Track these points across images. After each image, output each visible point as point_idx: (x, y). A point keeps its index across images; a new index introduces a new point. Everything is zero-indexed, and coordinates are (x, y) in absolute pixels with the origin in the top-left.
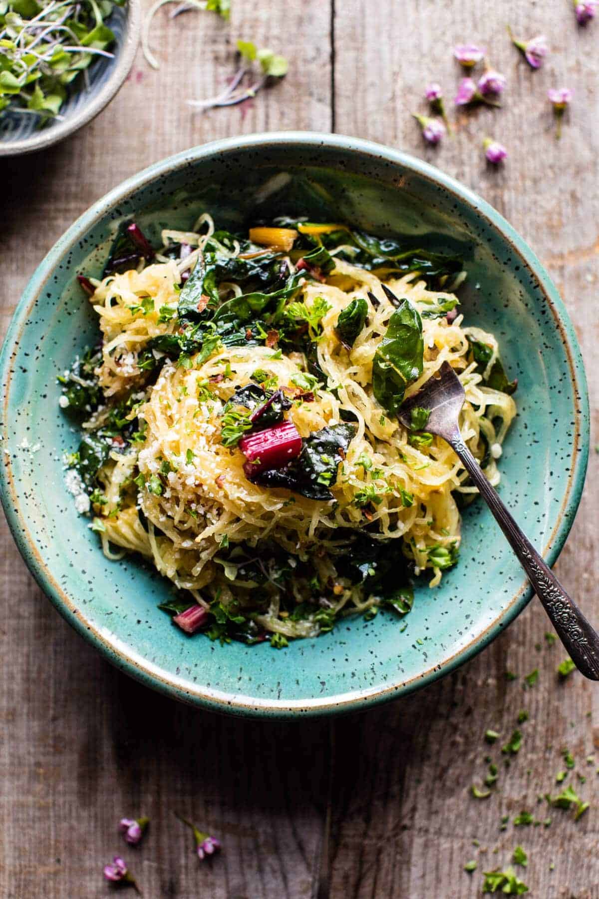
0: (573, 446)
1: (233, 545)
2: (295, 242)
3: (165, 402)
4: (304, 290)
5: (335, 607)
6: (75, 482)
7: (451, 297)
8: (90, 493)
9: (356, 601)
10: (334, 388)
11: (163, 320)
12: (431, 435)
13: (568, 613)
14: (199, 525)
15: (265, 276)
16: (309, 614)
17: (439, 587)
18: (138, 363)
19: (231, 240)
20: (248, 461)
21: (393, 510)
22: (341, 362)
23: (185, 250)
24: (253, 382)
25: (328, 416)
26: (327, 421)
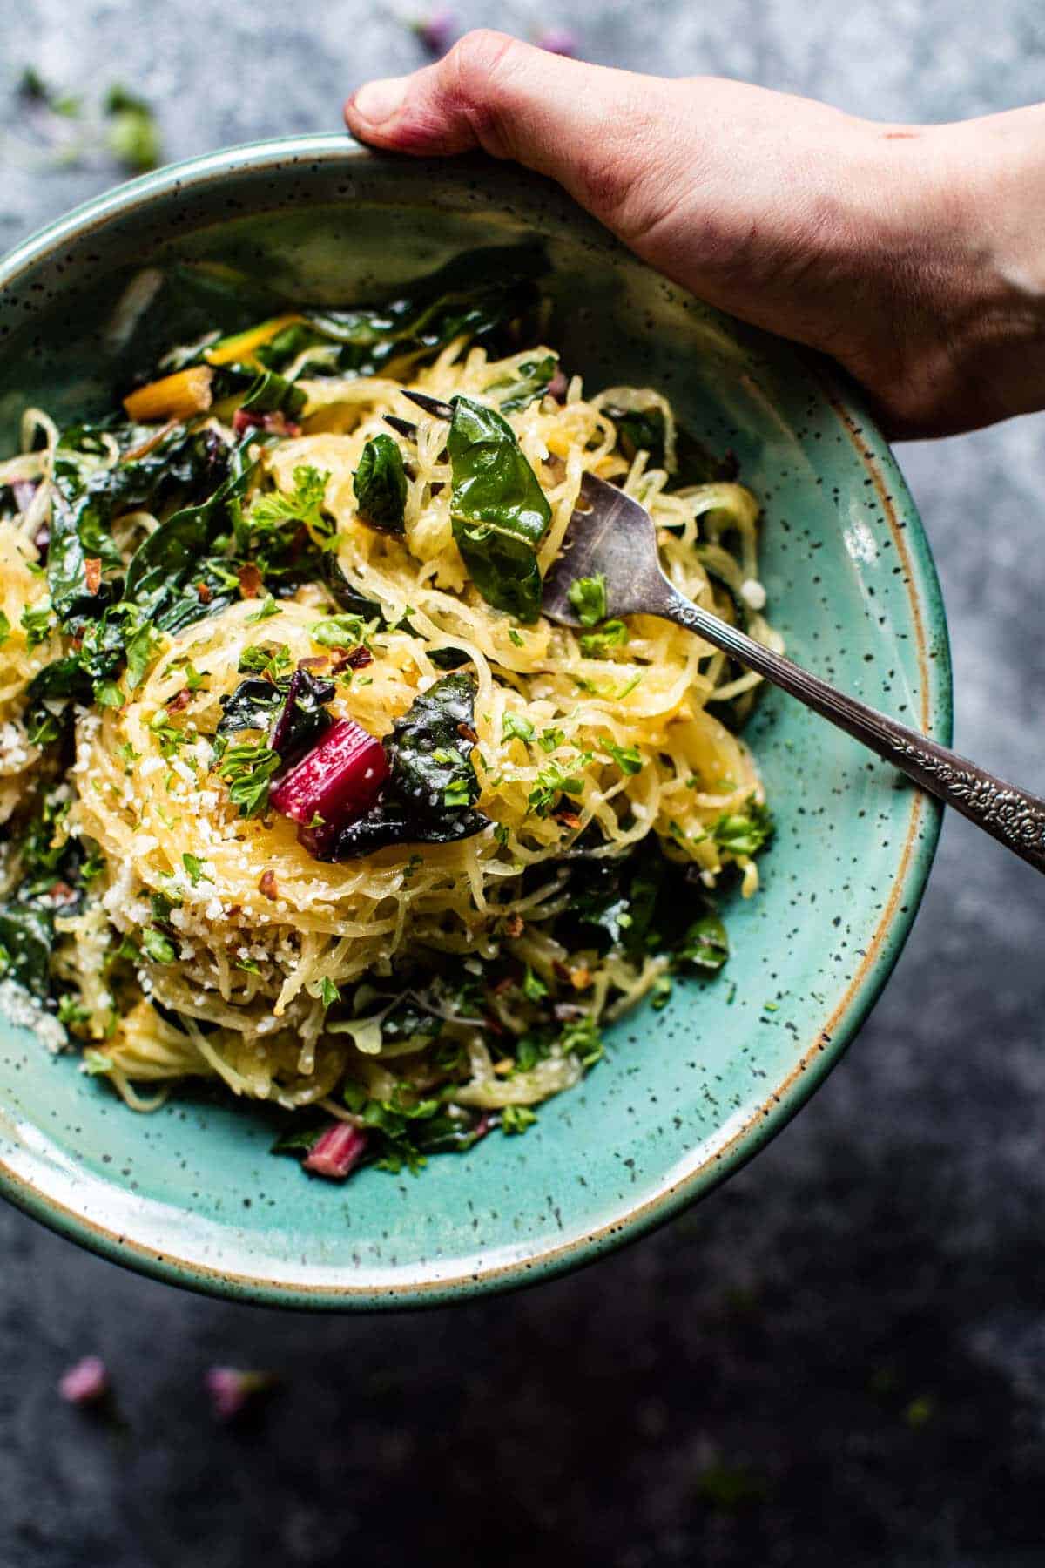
0: (887, 524)
1: (347, 989)
2: (212, 386)
3: (107, 787)
4: (267, 466)
5: (592, 1011)
6: (19, 1001)
7: (540, 355)
8: (55, 1011)
9: (622, 983)
10: (400, 619)
11: (36, 639)
12: (620, 623)
13: (1028, 816)
14: (271, 981)
15: (185, 473)
16: (549, 1044)
17: (762, 890)
18: (30, 737)
19: (95, 436)
20: (301, 826)
21: (612, 791)
22: (396, 566)
23: (22, 495)
24: (246, 677)
25: (412, 677)
26: (414, 686)
